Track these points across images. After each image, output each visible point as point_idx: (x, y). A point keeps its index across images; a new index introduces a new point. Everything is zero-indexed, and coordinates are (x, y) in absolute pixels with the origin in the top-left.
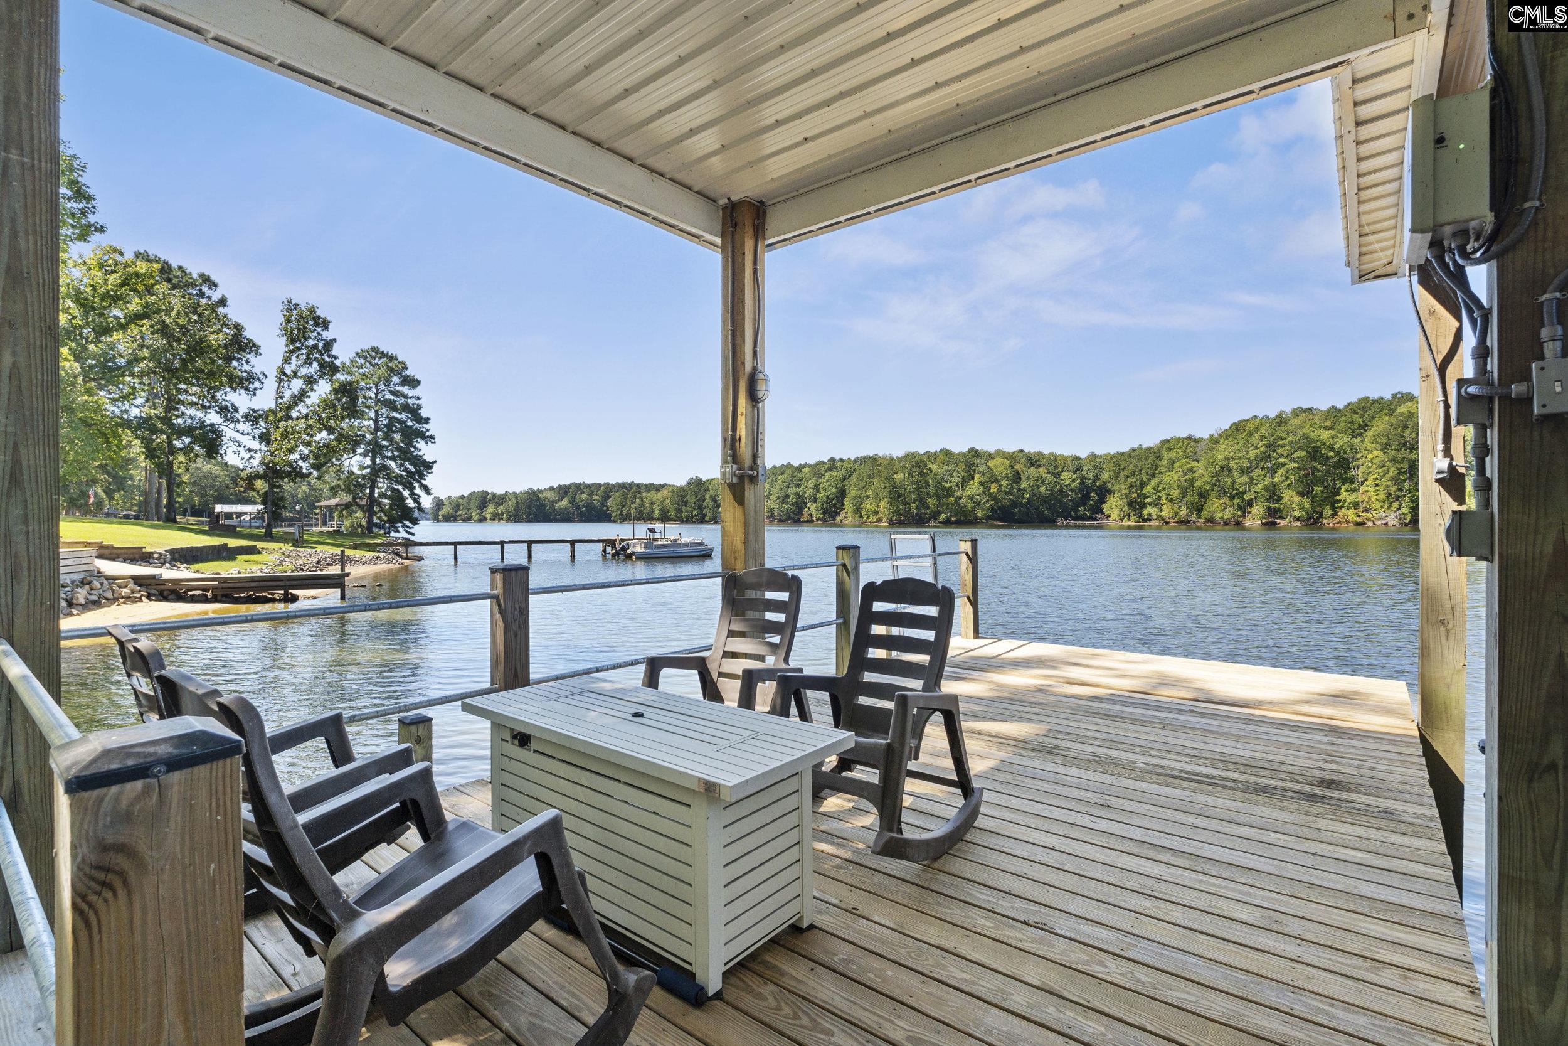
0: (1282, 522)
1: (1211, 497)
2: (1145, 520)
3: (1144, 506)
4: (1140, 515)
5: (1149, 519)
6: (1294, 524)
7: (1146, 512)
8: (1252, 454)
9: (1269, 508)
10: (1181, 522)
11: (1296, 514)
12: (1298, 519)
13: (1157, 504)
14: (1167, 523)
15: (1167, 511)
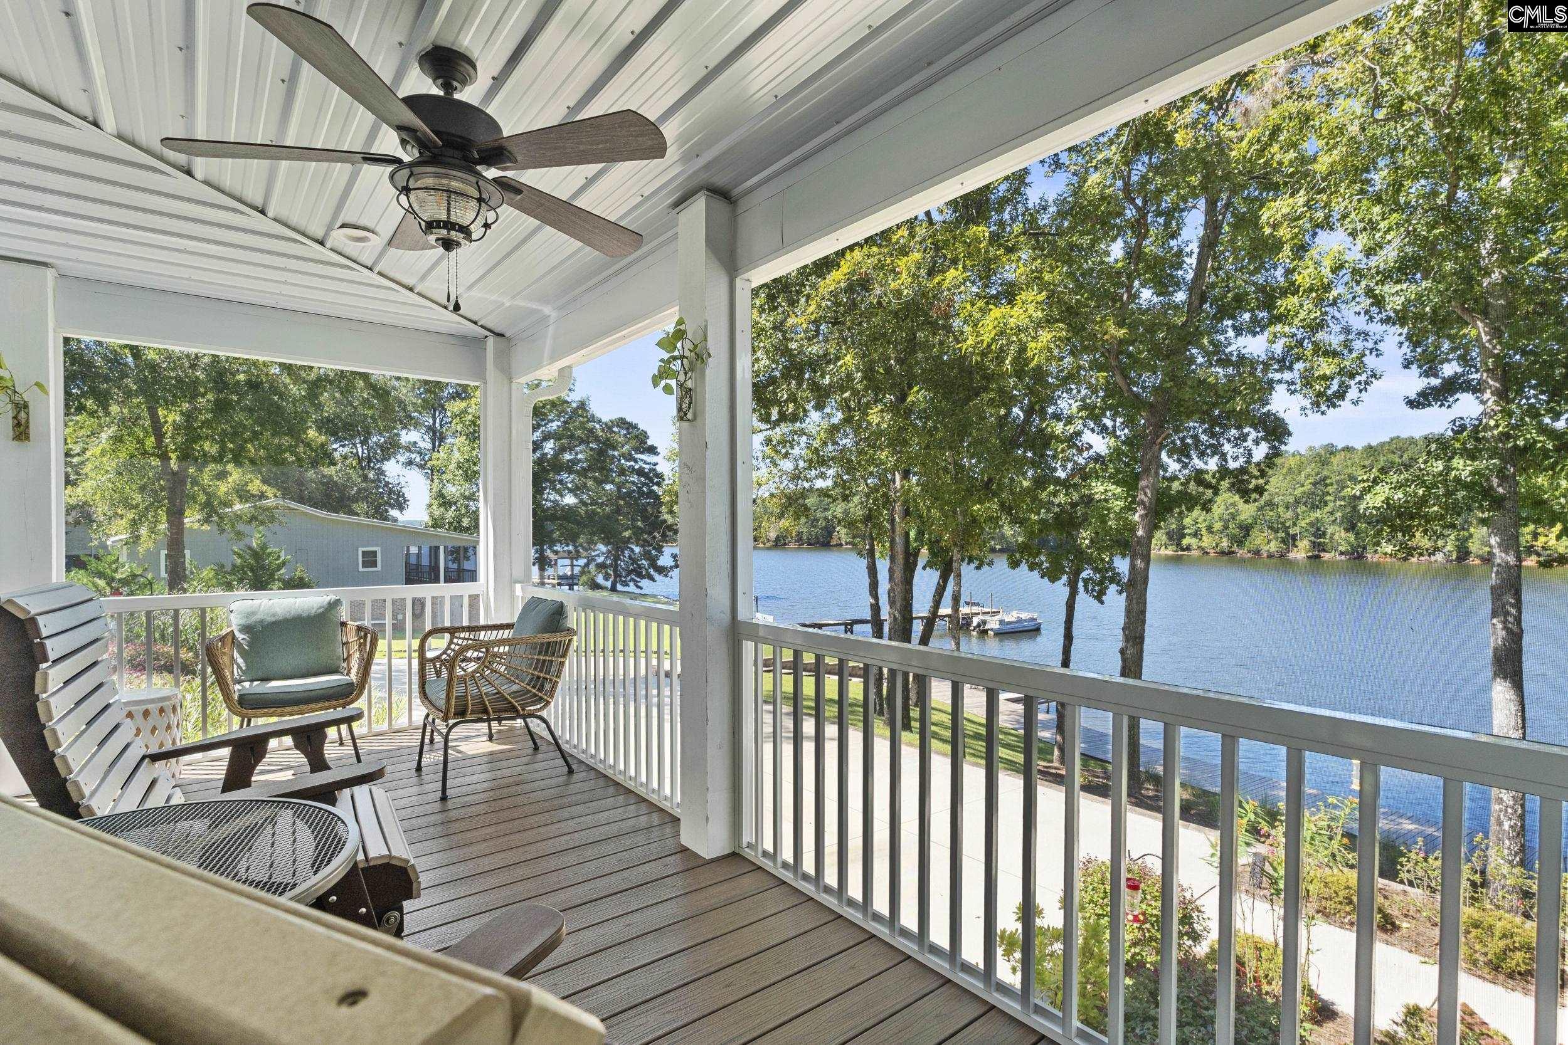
0: (1326, 556)
1: (1255, 530)
2: (1183, 550)
3: (1184, 536)
4: (1179, 544)
5: (1188, 548)
6: (1339, 558)
7: (1185, 542)
8: (1299, 491)
9: (1313, 543)
10: (1223, 553)
11: (1342, 549)
12: (1342, 553)
13: (1196, 534)
14: (1207, 553)
15: (1207, 541)
